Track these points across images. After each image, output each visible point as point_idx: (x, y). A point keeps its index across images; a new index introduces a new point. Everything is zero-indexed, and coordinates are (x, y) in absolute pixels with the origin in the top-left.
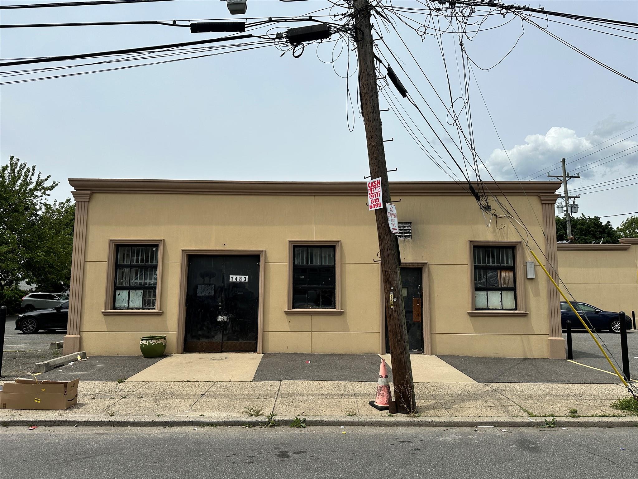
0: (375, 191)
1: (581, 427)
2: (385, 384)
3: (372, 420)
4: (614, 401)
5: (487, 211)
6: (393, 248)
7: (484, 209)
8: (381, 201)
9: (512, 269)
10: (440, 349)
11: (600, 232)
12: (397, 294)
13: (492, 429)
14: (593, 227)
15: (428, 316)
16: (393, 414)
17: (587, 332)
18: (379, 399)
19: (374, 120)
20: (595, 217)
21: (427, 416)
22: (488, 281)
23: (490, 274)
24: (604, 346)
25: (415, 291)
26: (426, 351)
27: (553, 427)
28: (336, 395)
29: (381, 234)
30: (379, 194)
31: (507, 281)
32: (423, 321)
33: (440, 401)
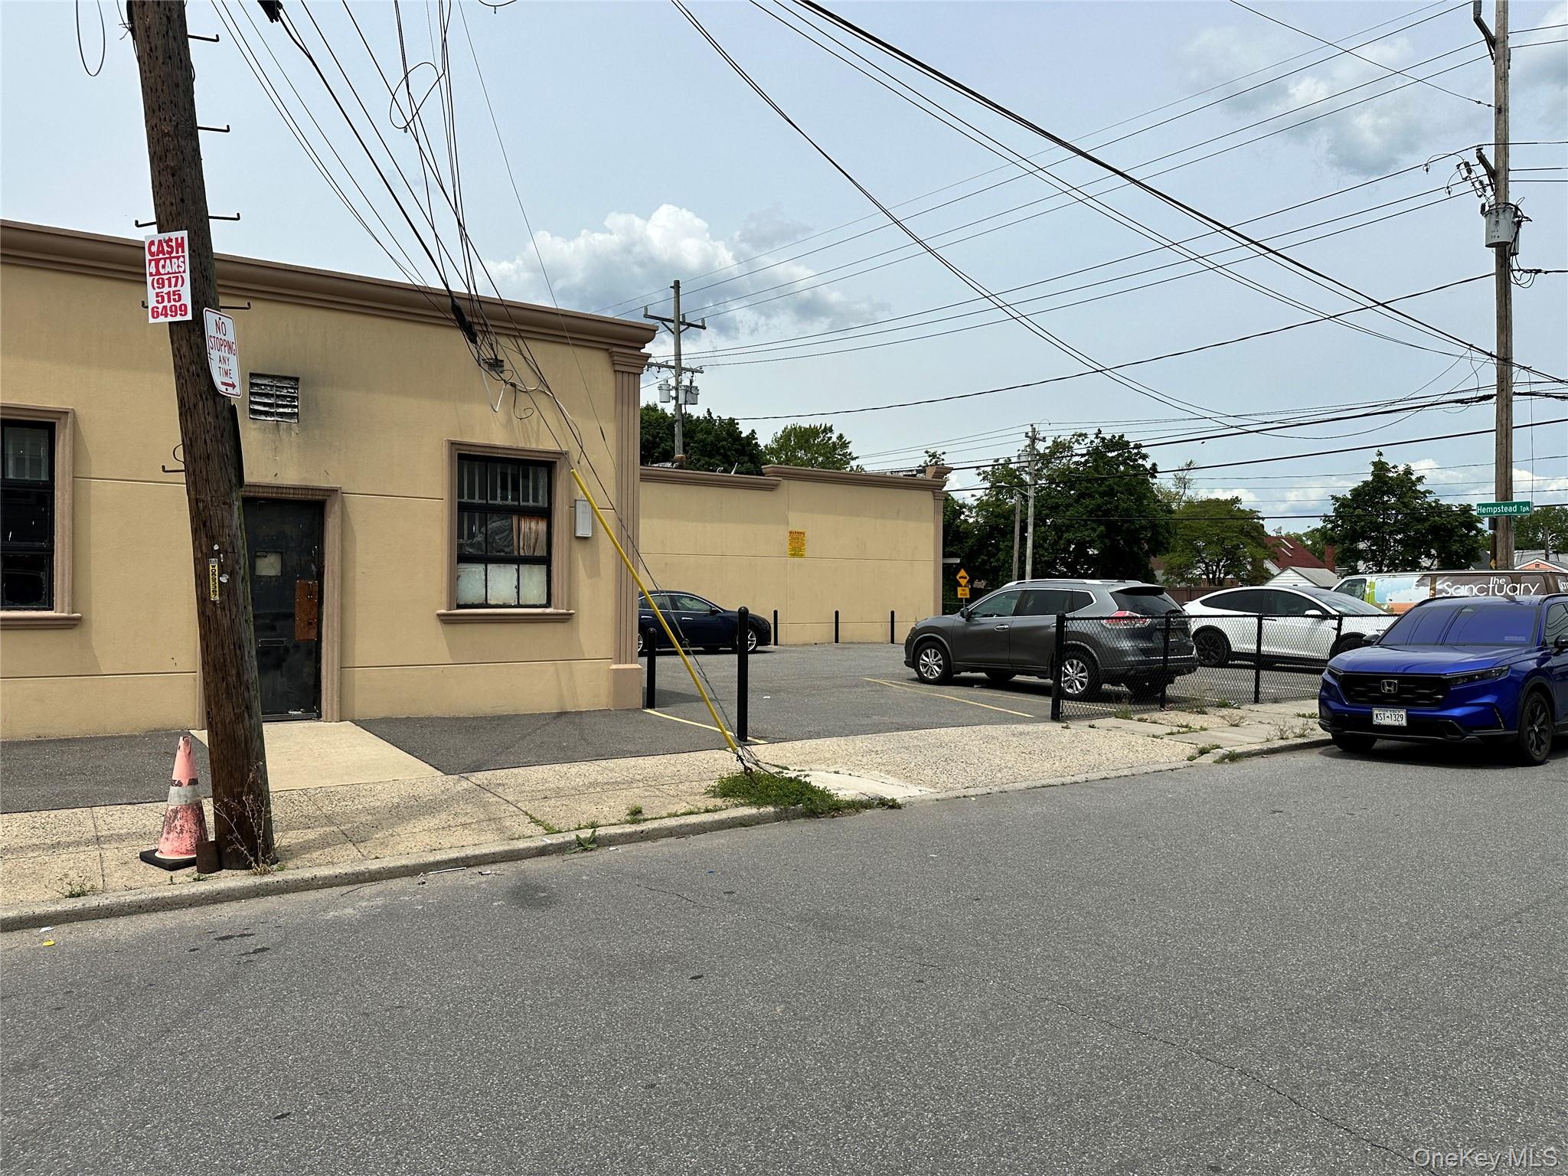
0: (168, 269)
1: (645, 840)
2: (189, 802)
3: (143, 897)
4: (712, 783)
5: (493, 373)
6: (222, 436)
7: (486, 367)
8: (187, 299)
9: (545, 514)
10: (365, 704)
11: (736, 451)
12: (229, 562)
13: (460, 873)
14: (725, 439)
15: (335, 624)
16: (207, 875)
17: (676, 653)
18: (168, 844)
19: (170, 58)
20: (730, 418)
21: (302, 867)
22: (491, 541)
23: (494, 524)
24: (702, 674)
25: (303, 562)
26: (327, 714)
27: (591, 850)
28: (34, 847)
29: (186, 396)
30: (180, 280)
31: (533, 540)
32: (321, 637)
33: (342, 828)
